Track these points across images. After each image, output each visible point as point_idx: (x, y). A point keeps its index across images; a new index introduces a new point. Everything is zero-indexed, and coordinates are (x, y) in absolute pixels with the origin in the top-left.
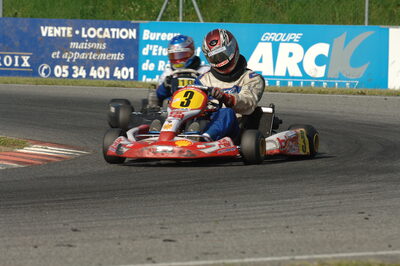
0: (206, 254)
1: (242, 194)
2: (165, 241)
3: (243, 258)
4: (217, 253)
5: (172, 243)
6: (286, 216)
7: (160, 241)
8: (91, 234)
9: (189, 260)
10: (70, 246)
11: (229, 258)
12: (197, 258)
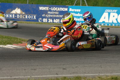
0: (74, 73)
1: (91, 56)
2: (63, 69)
3: (84, 74)
4: (77, 73)
5: (65, 70)
6: (101, 63)
7: (62, 69)
8: (42, 67)
9: (68, 74)
10: (35, 70)
11: (80, 74)
12: (71, 74)
